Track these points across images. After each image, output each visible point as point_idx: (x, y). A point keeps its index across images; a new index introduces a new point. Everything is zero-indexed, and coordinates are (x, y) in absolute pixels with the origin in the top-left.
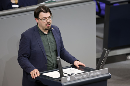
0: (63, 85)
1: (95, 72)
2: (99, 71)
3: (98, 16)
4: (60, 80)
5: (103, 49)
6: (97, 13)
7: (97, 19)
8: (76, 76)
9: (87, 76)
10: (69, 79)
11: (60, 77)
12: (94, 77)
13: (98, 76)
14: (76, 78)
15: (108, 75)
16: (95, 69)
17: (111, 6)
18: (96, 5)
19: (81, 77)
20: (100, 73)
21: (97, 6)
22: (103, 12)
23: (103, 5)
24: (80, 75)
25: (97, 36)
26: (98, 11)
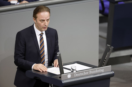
0: (63, 82)
1: (97, 70)
2: (102, 69)
3: (101, 15)
4: (60, 77)
5: (106, 45)
6: (100, 12)
7: (100, 18)
8: (77, 73)
9: (89, 73)
10: (69, 76)
11: (60, 74)
12: (96, 75)
13: (100, 73)
14: (77, 75)
15: (112, 73)
16: (98, 66)
17: (116, 4)
18: (100, 2)
19: (82, 74)
20: (102, 71)
21: (101, 4)
22: (107, 11)
23: (107, 4)
24: (81, 72)
25: (100, 36)
26: (101, 9)
